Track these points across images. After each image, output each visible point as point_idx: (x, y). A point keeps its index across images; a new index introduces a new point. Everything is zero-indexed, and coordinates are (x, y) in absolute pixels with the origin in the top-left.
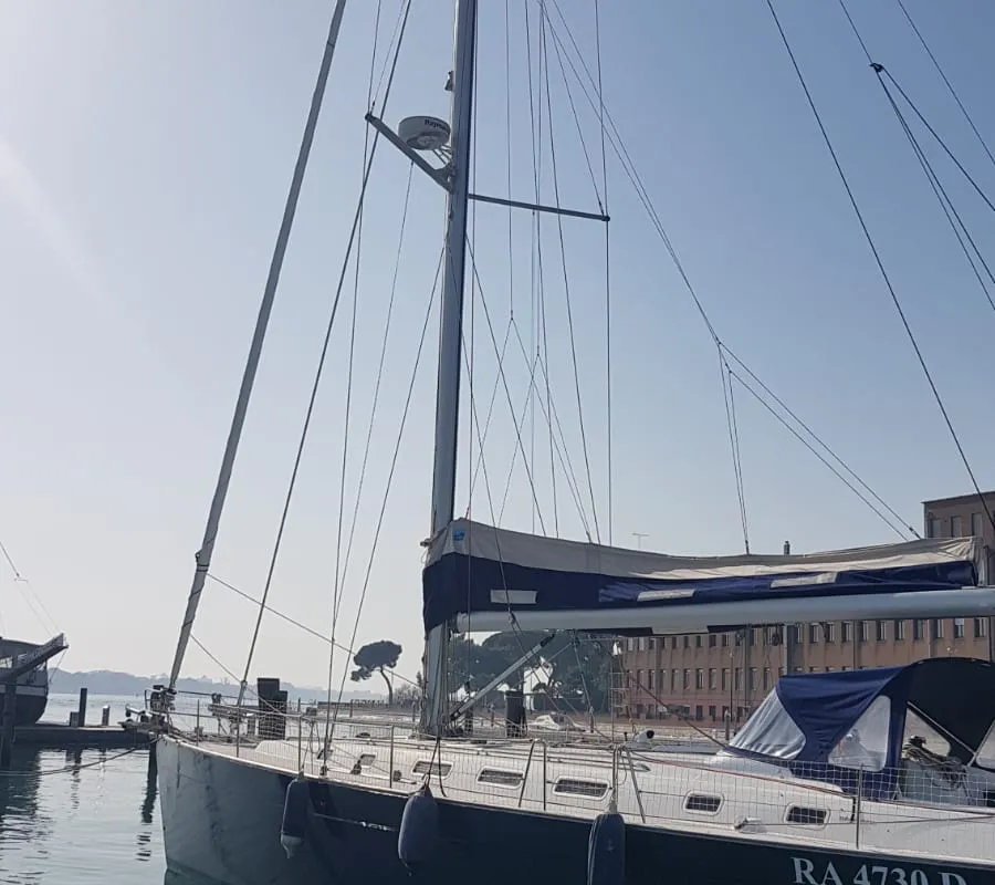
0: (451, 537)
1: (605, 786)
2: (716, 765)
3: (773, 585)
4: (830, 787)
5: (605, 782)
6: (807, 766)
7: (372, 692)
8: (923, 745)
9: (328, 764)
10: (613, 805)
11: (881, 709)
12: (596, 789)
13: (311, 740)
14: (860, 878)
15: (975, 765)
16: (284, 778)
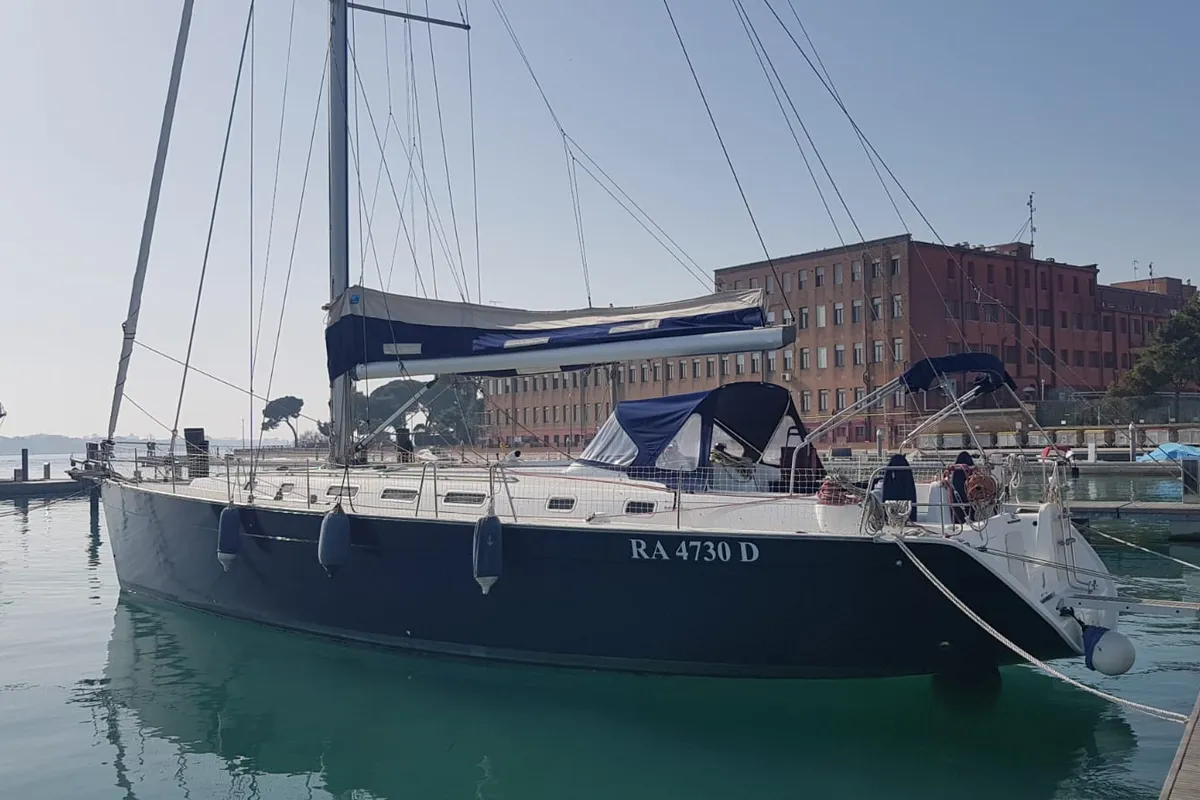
0: (347, 301)
1: (484, 495)
2: (570, 473)
3: (611, 332)
4: (657, 485)
5: (483, 492)
6: (640, 470)
7: (280, 439)
8: (725, 450)
9: (254, 494)
10: (491, 510)
11: (694, 423)
12: (478, 498)
13: (238, 475)
14: (681, 551)
15: (762, 462)
16: (217, 507)
